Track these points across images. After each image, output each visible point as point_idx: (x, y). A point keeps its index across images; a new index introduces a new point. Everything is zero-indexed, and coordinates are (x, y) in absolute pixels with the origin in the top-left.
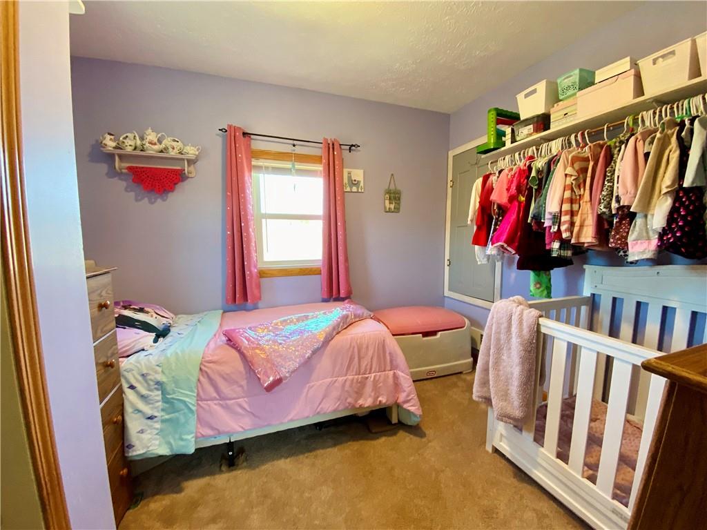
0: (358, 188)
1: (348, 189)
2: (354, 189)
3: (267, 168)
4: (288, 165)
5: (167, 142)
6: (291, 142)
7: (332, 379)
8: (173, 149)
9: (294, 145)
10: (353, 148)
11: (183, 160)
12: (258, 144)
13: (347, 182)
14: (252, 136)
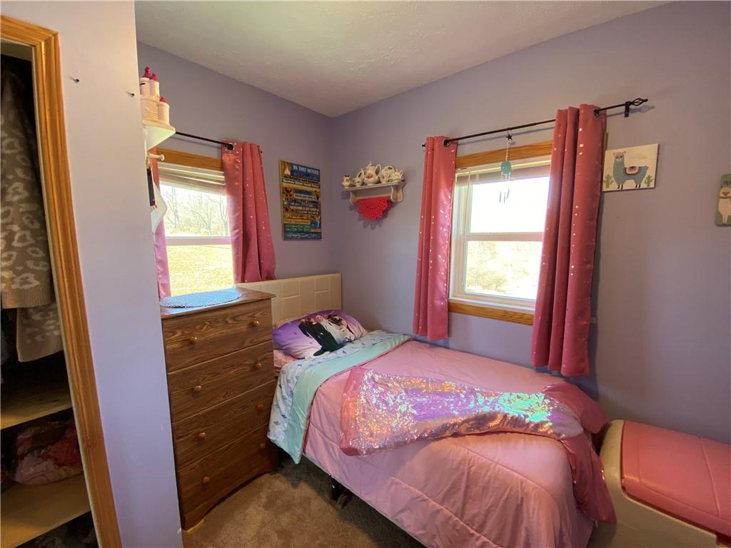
0: (638, 182)
1: (614, 186)
2: (630, 184)
3: (473, 177)
4: (497, 167)
5: (383, 172)
6: (505, 133)
7: (421, 493)
8: (383, 178)
9: (509, 137)
10: (632, 107)
11: (389, 186)
12: (466, 150)
13: (611, 174)
14: (460, 142)
